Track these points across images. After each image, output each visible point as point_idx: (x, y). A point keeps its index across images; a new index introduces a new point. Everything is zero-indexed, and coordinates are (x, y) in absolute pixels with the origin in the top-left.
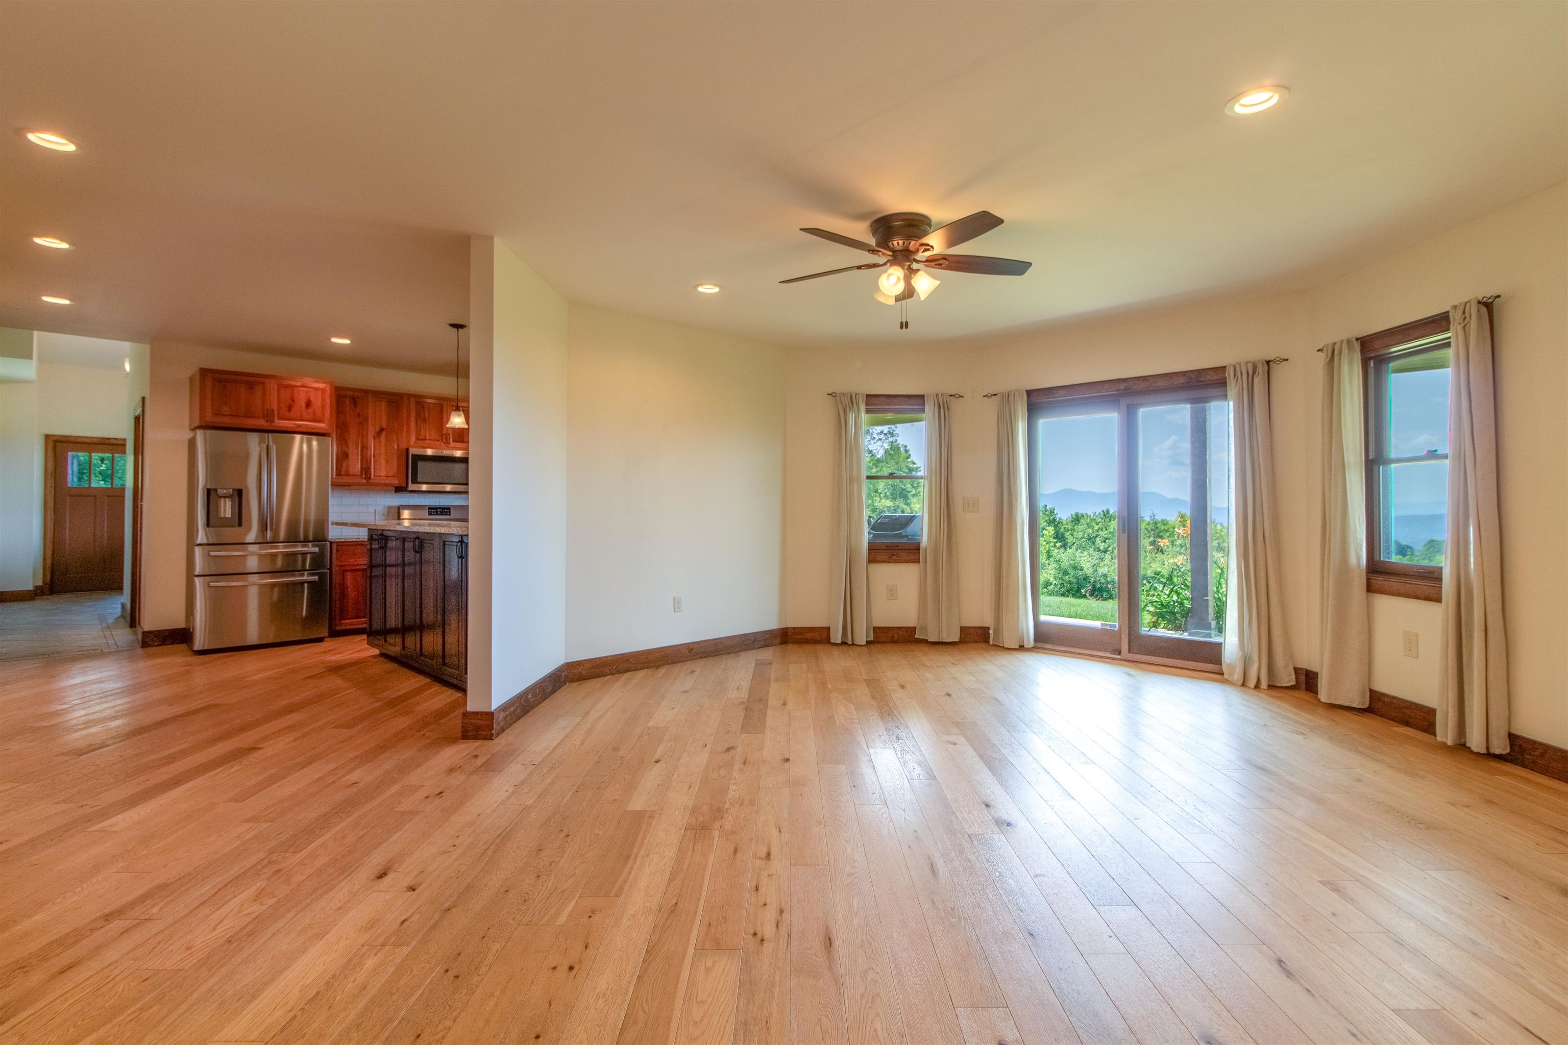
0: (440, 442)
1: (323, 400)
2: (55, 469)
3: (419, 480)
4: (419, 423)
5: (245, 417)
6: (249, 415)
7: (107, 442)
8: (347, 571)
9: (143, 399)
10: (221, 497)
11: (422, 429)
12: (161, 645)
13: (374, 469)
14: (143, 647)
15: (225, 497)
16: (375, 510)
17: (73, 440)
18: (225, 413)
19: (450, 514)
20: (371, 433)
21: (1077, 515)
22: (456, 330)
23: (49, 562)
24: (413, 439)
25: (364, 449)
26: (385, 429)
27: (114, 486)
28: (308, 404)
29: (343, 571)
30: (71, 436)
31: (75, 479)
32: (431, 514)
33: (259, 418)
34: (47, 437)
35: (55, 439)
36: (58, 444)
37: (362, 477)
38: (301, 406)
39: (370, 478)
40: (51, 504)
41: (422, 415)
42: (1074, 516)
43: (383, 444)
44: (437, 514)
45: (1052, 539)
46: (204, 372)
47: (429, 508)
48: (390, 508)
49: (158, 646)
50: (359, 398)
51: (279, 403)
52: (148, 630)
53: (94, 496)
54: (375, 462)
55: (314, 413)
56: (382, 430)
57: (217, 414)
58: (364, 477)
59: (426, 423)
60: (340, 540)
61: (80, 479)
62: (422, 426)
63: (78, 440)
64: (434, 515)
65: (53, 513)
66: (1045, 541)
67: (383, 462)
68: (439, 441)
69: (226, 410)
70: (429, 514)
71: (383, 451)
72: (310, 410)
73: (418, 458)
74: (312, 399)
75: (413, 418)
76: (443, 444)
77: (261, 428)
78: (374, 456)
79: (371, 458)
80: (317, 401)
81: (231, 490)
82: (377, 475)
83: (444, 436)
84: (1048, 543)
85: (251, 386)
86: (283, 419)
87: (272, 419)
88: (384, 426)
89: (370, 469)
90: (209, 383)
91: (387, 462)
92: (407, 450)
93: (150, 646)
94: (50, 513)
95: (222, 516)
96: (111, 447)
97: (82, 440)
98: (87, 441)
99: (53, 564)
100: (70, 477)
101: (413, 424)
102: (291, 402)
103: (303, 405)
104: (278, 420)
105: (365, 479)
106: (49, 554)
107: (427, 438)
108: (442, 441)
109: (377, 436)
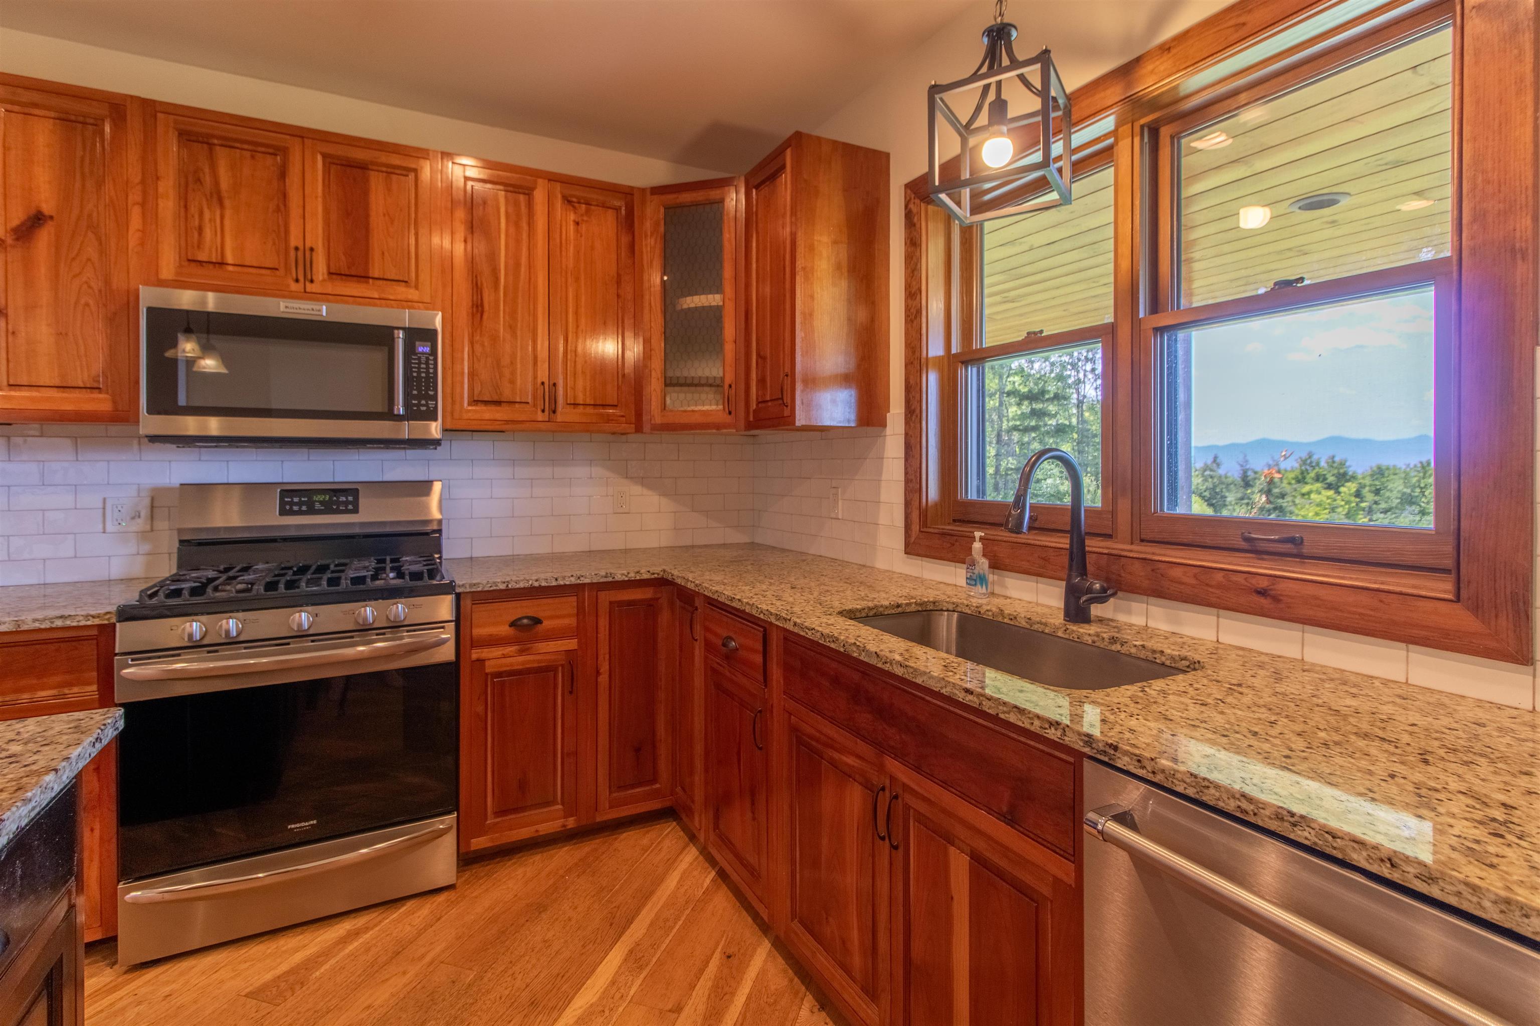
4: (193, 210)
16: (104, 500)
19: (356, 511)
21: (1379, 468)
24: (171, 258)
26: (52, 217)
32: (291, 513)
41: (208, 179)
42: (1375, 469)
43: (43, 271)
44: (311, 511)
45: (1353, 499)
47: (278, 492)
56: (31, 219)
59: (223, 207)
62: (207, 215)
64: (300, 513)
66: (1343, 500)
67: (44, 332)
70: (283, 512)
71: (45, 296)
75: (168, 186)
82: (24, 380)
83: (295, 255)
84: (1348, 502)
88: (42, 209)
91: (61, 334)
101: (167, 208)
107: (230, 259)
109: (17, 239)
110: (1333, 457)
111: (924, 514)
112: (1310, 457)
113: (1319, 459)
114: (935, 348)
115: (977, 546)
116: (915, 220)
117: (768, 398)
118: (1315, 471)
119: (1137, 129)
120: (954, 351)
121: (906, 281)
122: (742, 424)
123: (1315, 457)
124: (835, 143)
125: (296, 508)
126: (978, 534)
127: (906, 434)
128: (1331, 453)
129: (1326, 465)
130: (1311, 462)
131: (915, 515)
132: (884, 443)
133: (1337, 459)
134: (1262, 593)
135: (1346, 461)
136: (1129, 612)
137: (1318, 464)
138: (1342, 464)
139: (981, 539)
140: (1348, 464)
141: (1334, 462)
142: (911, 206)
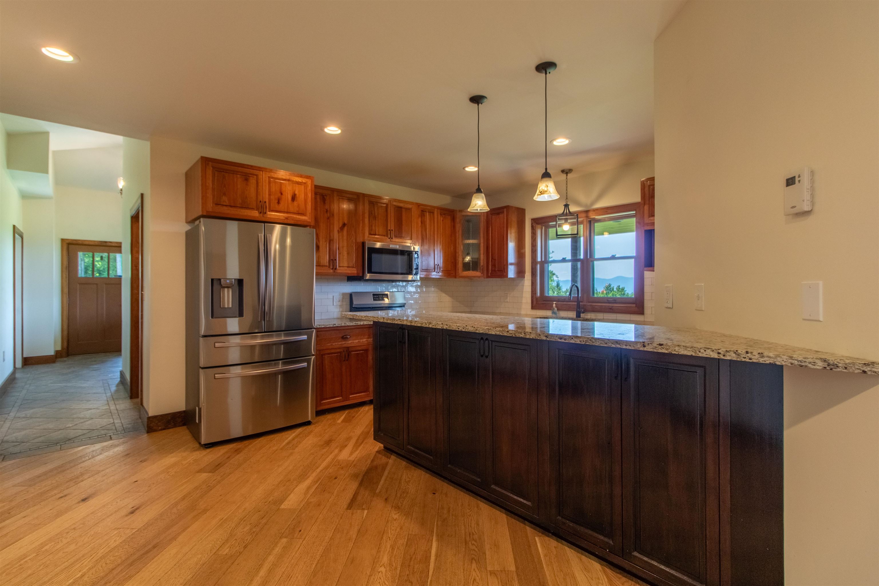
0: (386, 237)
1: (306, 194)
2: (69, 264)
3: (373, 271)
5: (242, 208)
6: (245, 206)
7: (105, 244)
8: (324, 354)
9: (142, 195)
10: (224, 287)
11: (373, 225)
12: (164, 429)
13: (339, 260)
14: (148, 432)
15: (228, 287)
16: (333, 296)
17: (81, 242)
18: (224, 204)
20: (336, 229)
22: (477, 105)
23: (66, 333)
24: (367, 234)
25: (331, 242)
26: (347, 224)
27: (110, 277)
28: (294, 198)
29: (322, 355)
30: (79, 240)
31: (83, 273)
33: (253, 209)
34: (63, 240)
35: (68, 242)
36: (70, 246)
37: (329, 267)
38: (288, 199)
39: (336, 269)
40: (66, 290)
41: (373, 213)
43: (345, 238)
46: (205, 161)
47: (374, 295)
48: (344, 294)
49: (161, 430)
50: (327, 196)
51: (270, 195)
52: (153, 415)
53: (97, 284)
54: (339, 254)
55: (298, 206)
56: (344, 225)
57: (217, 204)
58: (331, 267)
59: (376, 220)
60: (320, 327)
61: (86, 272)
62: (372, 222)
63: (85, 243)
65: (67, 297)
67: (345, 253)
68: (384, 236)
69: (225, 199)
70: (374, 300)
71: (345, 244)
72: (295, 203)
73: (373, 251)
74: (296, 192)
75: (367, 215)
76: (388, 239)
77: (255, 219)
78: (338, 249)
79: (336, 250)
80: (301, 197)
81: (233, 280)
82: (342, 265)
83: (389, 232)
85: (246, 178)
86: (273, 211)
87: (265, 211)
88: (346, 222)
89: (336, 260)
90: (209, 172)
91: (348, 254)
92: (363, 244)
93: (155, 431)
94: (66, 297)
95: (226, 306)
96: (107, 248)
97: (87, 243)
98: (91, 243)
99: (68, 334)
100: (80, 271)
101: (367, 220)
102: (280, 195)
103: (290, 198)
104: (269, 212)
105: (332, 269)
106: (65, 327)
107: (377, 234)
108: (387, 236)
109: (341, 230)
110: (619, 286)
111: (537, 299)
112: (610, 286)
113: (613, 287)
114: (539, 259)
115: (554, 305)
116: (535, 228)
117: (497, 270)
118: (612, 293)
119: (587, 221)
120: (543, 260)
121: (532, 243)
122: (485, 276)
123: (612, 286)
124: (515, 207)
125: (376, 299)
126: (554, 303)
127: (532, 280)
128: (618, 285)
129: (616, 290)
130: (610, 289)
131: (535, 300)
132: (524, 282)
133: (621, 287)
134: (611, 309)
135: (624, 288)
136: (587, 316)
137: (613, 289)
138: (623, 289)
139: (555, 304)
140: (625, 289)
141: (619, 289)
142: (533, 224)
